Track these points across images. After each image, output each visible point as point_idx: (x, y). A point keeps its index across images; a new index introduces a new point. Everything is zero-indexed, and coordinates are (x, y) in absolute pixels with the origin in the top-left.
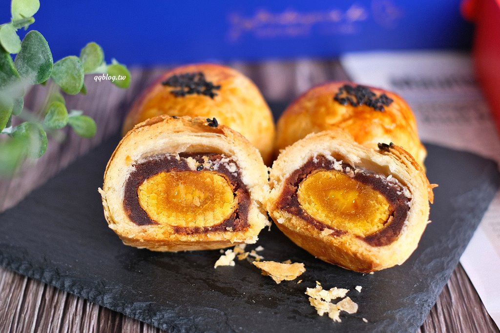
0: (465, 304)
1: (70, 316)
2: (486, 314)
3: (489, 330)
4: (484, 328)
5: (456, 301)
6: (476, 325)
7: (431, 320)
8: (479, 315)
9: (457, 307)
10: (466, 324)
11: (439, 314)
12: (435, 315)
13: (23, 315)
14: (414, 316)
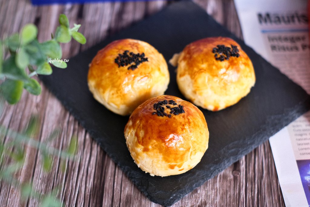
0: (270, 178)
1: (80, 176)
2: (279, 184)
3: (278, 194)
4: (276, 193)
5: (265, 175)
6: (272, 191)
7: (251, 186)
8: (275, 184)
9: (265, 180)
10: (268, 190)
11: (255, 183)
12: (253, 184)
13: (59, 174)
14: (207, 175)
